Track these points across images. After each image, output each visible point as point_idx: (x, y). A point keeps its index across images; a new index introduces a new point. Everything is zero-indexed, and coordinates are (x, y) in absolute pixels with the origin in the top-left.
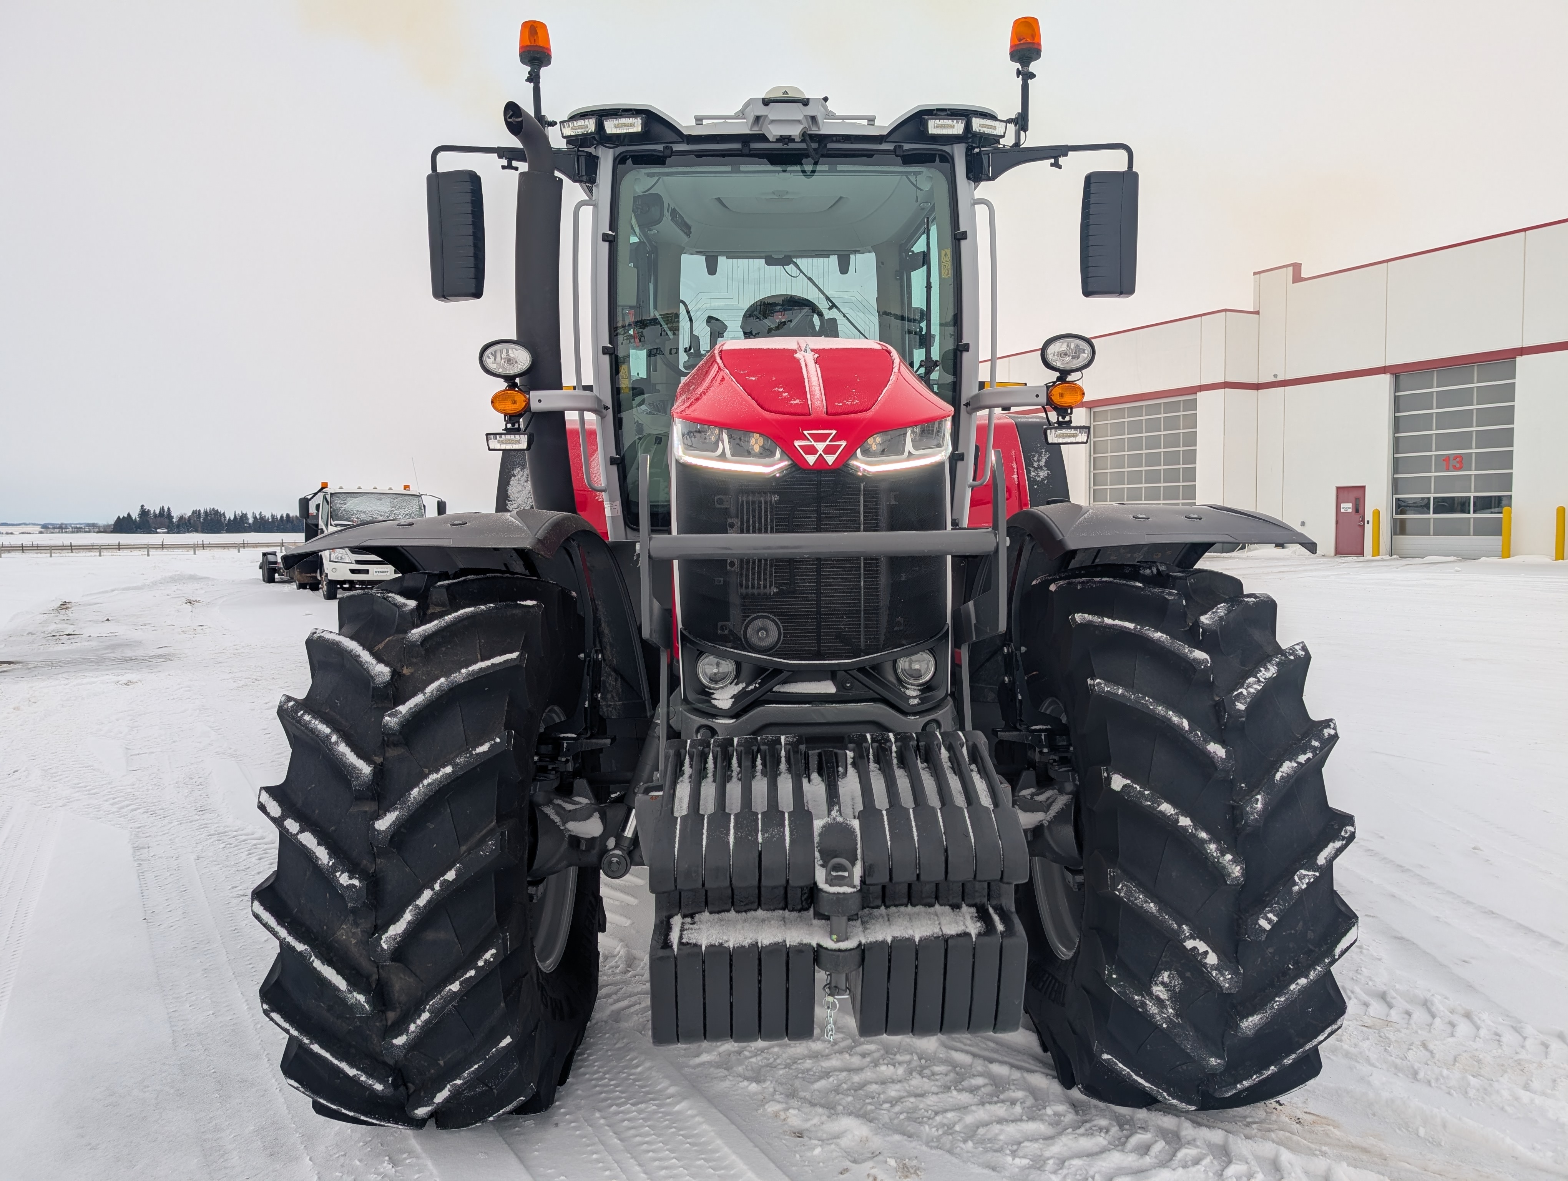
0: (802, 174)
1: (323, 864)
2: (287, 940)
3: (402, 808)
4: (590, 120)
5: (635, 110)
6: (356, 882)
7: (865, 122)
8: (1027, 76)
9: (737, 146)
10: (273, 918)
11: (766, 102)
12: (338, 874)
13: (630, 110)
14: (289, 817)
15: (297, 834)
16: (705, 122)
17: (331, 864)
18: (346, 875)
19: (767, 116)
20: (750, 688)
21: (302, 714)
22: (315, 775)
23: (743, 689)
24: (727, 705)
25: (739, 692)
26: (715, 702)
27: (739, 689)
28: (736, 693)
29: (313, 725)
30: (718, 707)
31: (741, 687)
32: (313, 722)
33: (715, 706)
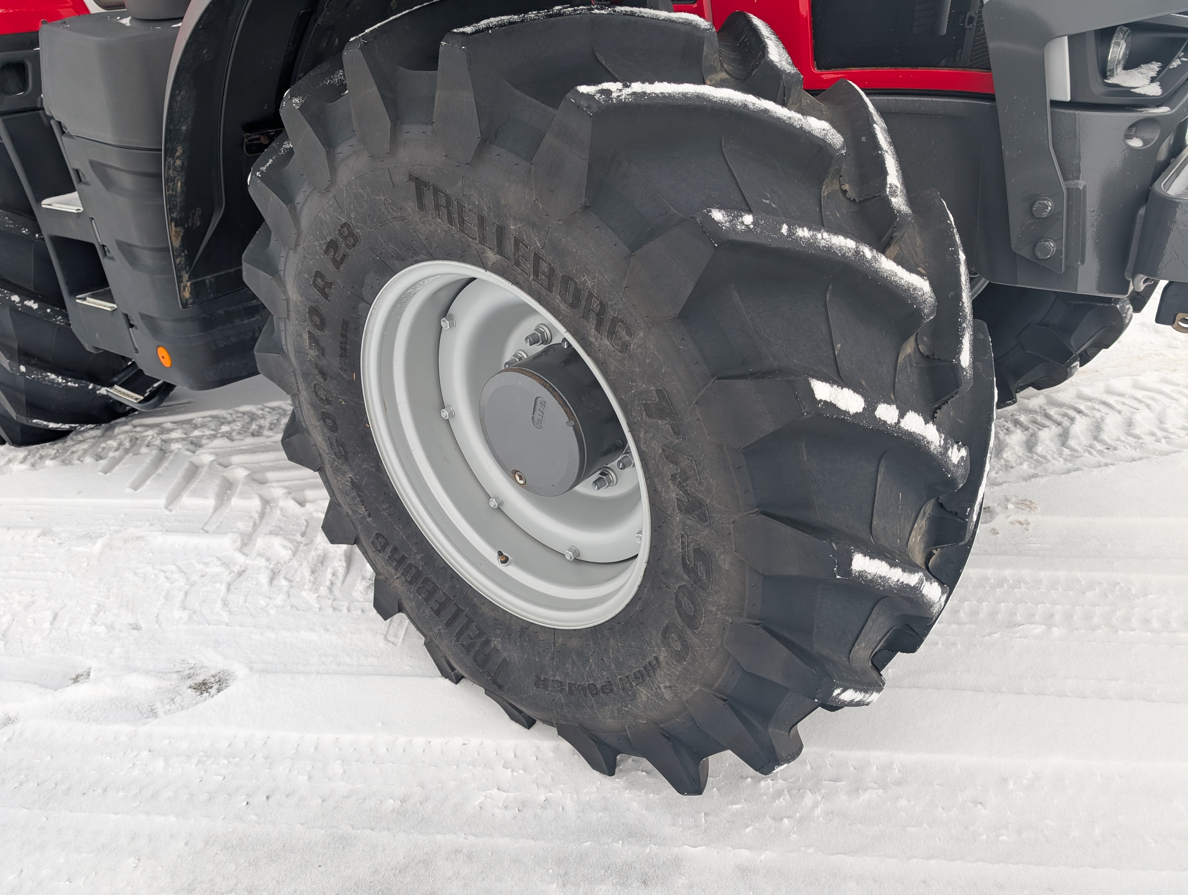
1: (935, 447)
2: (901, 580)
3: (968, 328)
6: (962, 453)
10: (883, 563)
12: (950, 452)
14: (878, 402)
15: (899, 423)
17: (942, 442)
18: (957, 447)
20: (1175, 63)
21: (789, 230)
22: (830, 331)
23: (1162, 69)
24: (1155, 90)
25: (1159, 73)
26: (1137, 91)
27: (1152, 70)
28: (1153, 74)
29: (823, 243)
30: (1145, 95)
31: (1154, 67)
32: (819, 236)
33: (1140, 95)
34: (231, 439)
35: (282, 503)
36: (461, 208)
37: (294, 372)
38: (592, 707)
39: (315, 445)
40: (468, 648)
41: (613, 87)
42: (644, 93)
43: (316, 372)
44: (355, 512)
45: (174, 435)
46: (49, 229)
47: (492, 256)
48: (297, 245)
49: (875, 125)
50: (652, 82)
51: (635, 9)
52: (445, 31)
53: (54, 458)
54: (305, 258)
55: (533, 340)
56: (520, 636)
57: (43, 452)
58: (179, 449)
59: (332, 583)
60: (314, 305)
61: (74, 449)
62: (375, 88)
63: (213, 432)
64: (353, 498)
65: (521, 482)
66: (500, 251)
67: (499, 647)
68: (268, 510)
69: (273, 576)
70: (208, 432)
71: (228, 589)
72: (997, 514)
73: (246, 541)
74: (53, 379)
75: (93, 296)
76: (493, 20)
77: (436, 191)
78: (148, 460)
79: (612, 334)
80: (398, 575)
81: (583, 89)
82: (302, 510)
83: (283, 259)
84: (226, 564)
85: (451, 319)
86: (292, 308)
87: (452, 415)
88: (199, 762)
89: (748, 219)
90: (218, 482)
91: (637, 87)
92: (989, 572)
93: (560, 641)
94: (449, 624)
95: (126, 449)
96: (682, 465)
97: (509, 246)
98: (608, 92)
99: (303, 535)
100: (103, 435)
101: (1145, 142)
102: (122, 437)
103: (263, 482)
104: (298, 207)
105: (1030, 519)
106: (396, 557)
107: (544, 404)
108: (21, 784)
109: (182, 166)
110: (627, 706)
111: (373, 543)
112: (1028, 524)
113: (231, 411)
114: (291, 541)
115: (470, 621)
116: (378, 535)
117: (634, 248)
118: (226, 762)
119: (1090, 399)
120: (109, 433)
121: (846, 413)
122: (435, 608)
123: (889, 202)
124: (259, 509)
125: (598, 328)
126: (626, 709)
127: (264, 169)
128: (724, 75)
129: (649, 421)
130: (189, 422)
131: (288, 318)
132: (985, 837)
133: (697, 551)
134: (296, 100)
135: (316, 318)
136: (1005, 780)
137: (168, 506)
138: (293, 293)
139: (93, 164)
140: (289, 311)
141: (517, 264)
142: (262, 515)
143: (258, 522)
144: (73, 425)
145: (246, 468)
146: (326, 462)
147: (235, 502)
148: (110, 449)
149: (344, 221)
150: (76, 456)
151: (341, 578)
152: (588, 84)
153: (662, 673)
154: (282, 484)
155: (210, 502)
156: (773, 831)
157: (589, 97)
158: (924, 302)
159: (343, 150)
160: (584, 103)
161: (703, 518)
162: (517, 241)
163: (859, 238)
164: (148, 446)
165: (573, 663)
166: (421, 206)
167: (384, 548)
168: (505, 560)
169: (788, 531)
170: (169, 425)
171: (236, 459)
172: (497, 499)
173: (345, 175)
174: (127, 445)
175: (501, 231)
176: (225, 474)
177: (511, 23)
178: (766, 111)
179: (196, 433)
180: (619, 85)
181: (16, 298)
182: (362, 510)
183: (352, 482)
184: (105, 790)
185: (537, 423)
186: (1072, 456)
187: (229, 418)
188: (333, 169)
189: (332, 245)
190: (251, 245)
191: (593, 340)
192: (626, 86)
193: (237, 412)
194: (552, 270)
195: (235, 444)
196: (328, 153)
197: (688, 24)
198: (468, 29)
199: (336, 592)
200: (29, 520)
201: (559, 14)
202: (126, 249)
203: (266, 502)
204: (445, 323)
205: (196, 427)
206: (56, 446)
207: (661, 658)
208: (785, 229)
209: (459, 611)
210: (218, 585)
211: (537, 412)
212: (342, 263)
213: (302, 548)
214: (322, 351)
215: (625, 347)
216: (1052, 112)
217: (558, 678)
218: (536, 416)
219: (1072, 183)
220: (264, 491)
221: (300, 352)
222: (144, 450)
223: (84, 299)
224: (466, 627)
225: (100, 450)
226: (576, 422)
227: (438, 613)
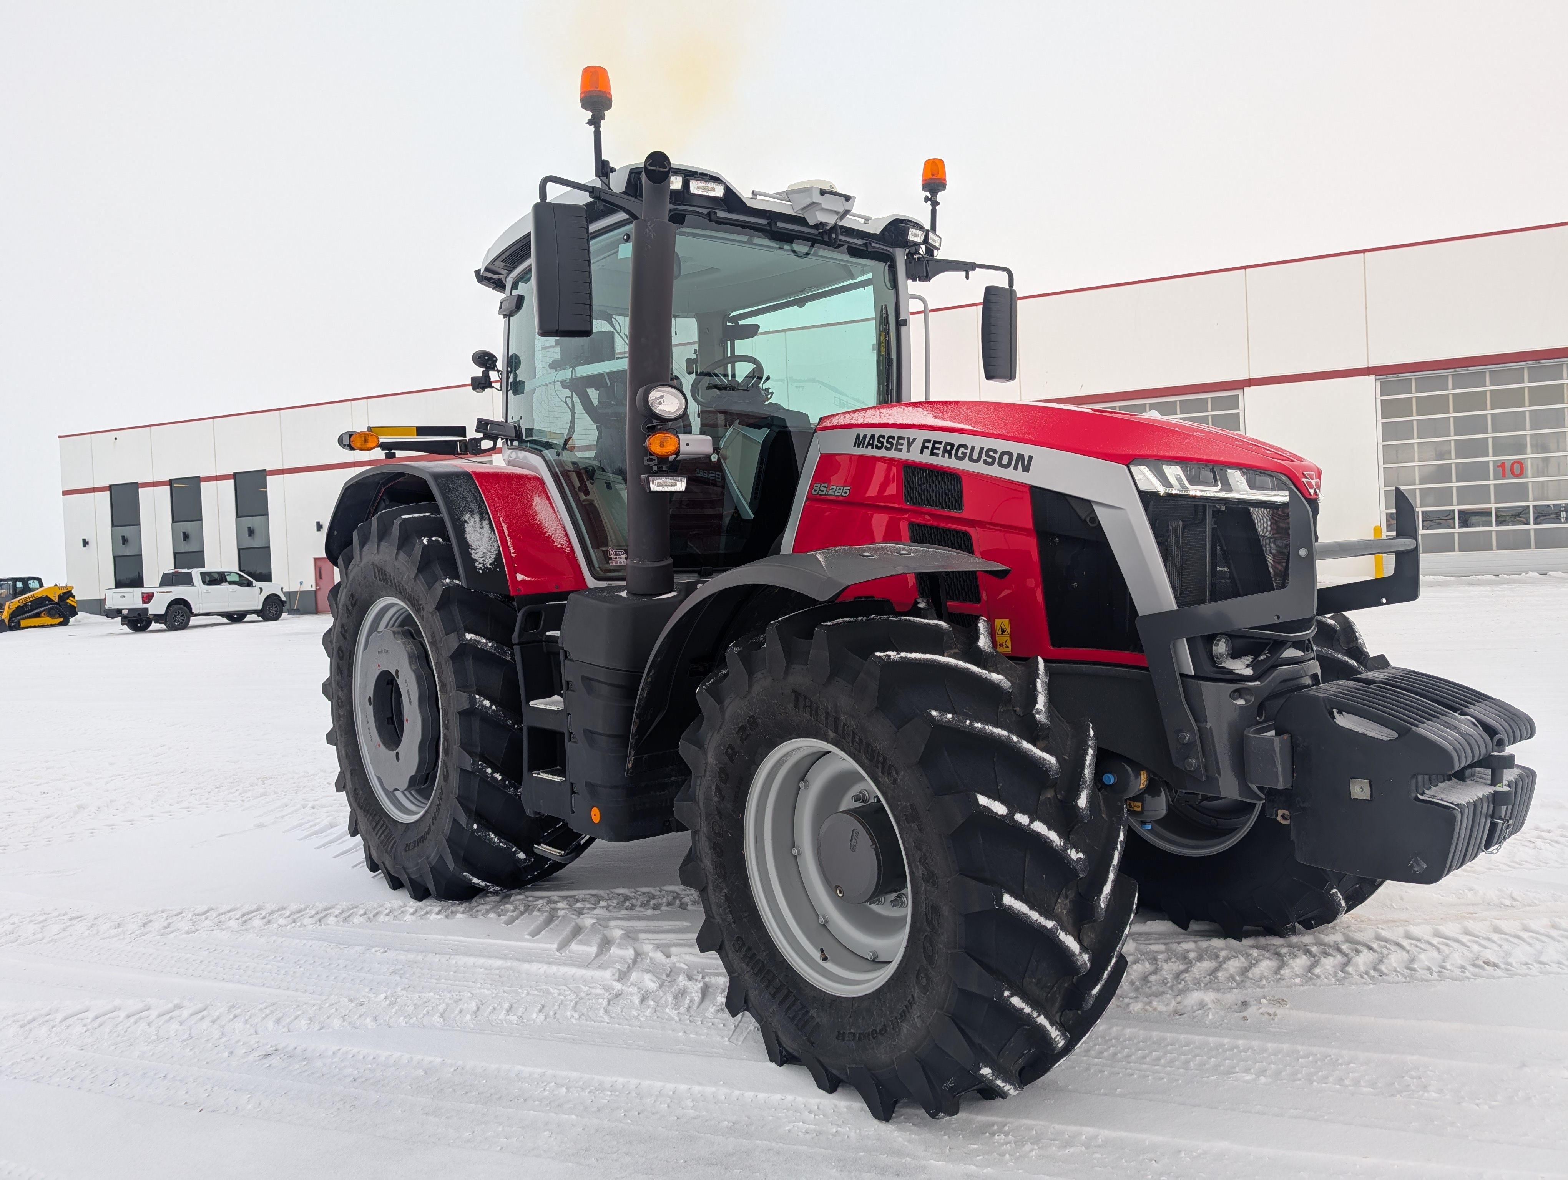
0: (792, 253)
1: (1057, 845)
2: (1039, 921)
3: (1086, 787)
4: (678, 178)
5: (710, 176)
6: (1081, 855)
7: (862, 221)
8: (935, 204)
9: (763, 221)
10: (1024, 905)
11: (823, 192)
12: (1069, 851)
13: (706, 175)
14: (1016, 812)
15: (1029, 825)
16: (759, 197)
17: (1062, 844)
18: (1074, 850)
19: (820, 204)
20: (1262, 657)
21: (970, 723)
22: (996, 776)
23: (1254, 659)
24: (1249, 672)
25: (1252, 662)
26: (1236, 671)
27: (1248, 660)
28: (1248, 662)
29: (988, 731)
30: (1241, 674)
31: (1250, 658)
32: (987, 727)
33: (1238, 674)
34: (610, 911)
35: (651, 954)
36: (817, 707)
37: (700, 814)
38: (873, 1048)
39: (704, 869)
40: (793, 1019)
41: (892, 654)
42: (906, 657)
43: (716, 812)
44: (724, 920)
45: (560, 905)
46: (528, 721)
47: (831, 734)
48: (720, 728)
49: (1038, 680)
50: (911, 653)
51: (911, 618)
52: (818, 623)
53: (463, 913)
54: (724, 736)
55: (857, 798)
56: (830, 1007)
57: (454, 909)
58: (566, 914)
59: (689, 1007)
60: (723, 766)
61: (478, 908)
62: (780, 646)
63: (593, 906)
64: (725, 909)
65: (841, 895)
66: (836, 732)
67: (815, 1015)
68: (639, 959)
69: (643, 1000)
70: (588, 906)
71: (609, 1004)
72: (1250, 1006)
73: (622, 976)
74: (492, 838)
75: (544, 772)
76: (841, 620)
77: (805, 698)
78: (541, 919)
79: (889, 774)
80: (749, 969)
81: (878, 654)
82: (668, 961)
83: (709, 738)
84: (607, 988)
85: (806, 782)
86: (708, 769)
87: (799, 853)
88: (590, 1092)
89: (949, 716)
90: (600, 936)
91: (903, 654)
92: (1226, 1040)
93: (856, 1005)
94: (781, 1003)
95: (521, 911)
96: (924, 850)
97: (841, 728)
98: (889, 656)
99: (668, 976)
100: (501, 901)
101: (1247, 702)
102: (518, 903)
103: (636, 939)
104: (726, 706)
105: (1278, 1012)
106: (749, 955)
107: (857, 833)
108: (467, 1093)
109: (650, 682)
110: (894, 1041)
111: (733, 945)
112: (1276, 1015)
113: (608, 892)
114: (659, 979)
115: (796, 999)
116: (738, 938)
117: (898, 728)
118: (609, 1093)
119: (1386, 941)
120: (506, 900)
121: (996, 814)
122: (772, 993)
123: (1034, 717)
124: (632, 957)
125: (882, 772)
126: (894, 1043)
127: (708, 684)
128: (957, 650)
129: (908, 825)
130: (573, 897)
131: (704, 776)
132: (1150, 1177)
133: (932, 907)
134: (736, 649)
135: (723, 776)
136: (1180, 1152)
137: (559, 949)
138: (711, 759)
139: (584, 678)
140: (705, 771)
141: (844, 738)
142: (635, 962)
143: (631, 966)
144: (488, 884)
145: (622, 929)
146: (710, 882)
147: (614, 950)
148: (508, 911)
149: (752, 714)
150: (480, 913)
151: (697, 1004)
152: (881, 652)
153: (915, 1006)
154: (652, 942)
155: (594, 950)
156: (997, 1160)
157: (880, 657)
158: (1051, 767)
159: (758, 675)
160: (877, 660)
161: (934, 884)
162: (844, 725)
163: (1010, 731)
164: (539, 910)
165: (863, 1018)
166: (796, 706)
167: (741, 948)
168: (825, 959)
169: (973, 882)
170: (556, 898)
171: (613, 923)
172: (824, 917)
173: (756, 689)
174: (522, 909)
175: (837, 719)
176: (605, 932)
177: (849, 622)
178: (968, 669)
179: (579, 905)
180: (895, 653)
181: (489, 770)
182: (730, 918)
183: (726, 896)
184: (525, 1100)
185: (853, 848)
186: (1344, 977)
187: (606, 896)
188: (750, 686)
189: (743, 728)
190: (688, 730)
191: (880, 779)
192: (898, 654)
193: (613, 893)
194: (861, 740)
195: (612, 914)
196: (749, 677)
197: (937, 626)
198: (829, 624)
199: (693, 1013)
200: (450, 950)
201: (873, 619)
202: (589, 734)
203: (637, 954)
204: (802, 785)
205: (578, 901)
206: (464, 905)
207: (916, 995)
208: (968, 722)
209: (790, 992)
210: (600, 1000)
211: (854, 840)
212: (746, 739)
213: (666, 983)
214: (722, 798)
215: (895, 781)
216: (1182, 680)
217: (852, 1031)
218: (853, 843)
219: (1202, 725)
220: (637, 945)
221: (707, 799)
222: (535, 913)
223: (539, 774)
224: (794, 1004)
225: (500, 910)
226: (876, 846)
227: (774, 996)
